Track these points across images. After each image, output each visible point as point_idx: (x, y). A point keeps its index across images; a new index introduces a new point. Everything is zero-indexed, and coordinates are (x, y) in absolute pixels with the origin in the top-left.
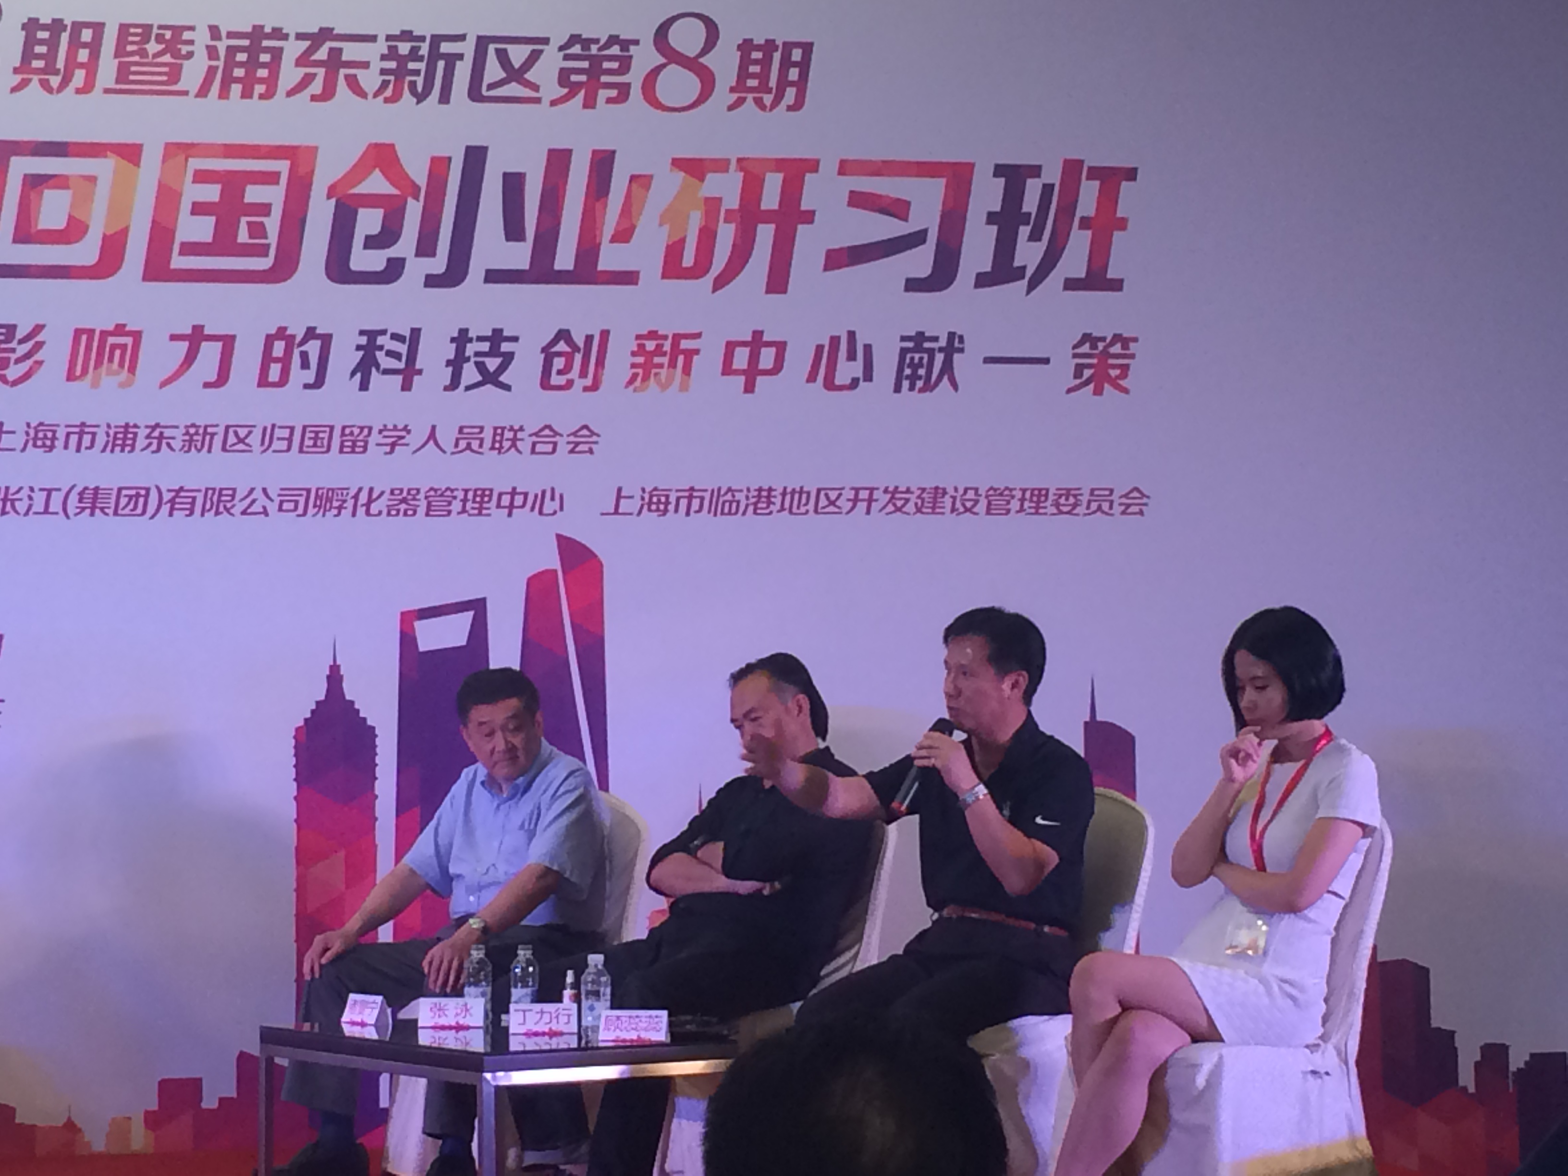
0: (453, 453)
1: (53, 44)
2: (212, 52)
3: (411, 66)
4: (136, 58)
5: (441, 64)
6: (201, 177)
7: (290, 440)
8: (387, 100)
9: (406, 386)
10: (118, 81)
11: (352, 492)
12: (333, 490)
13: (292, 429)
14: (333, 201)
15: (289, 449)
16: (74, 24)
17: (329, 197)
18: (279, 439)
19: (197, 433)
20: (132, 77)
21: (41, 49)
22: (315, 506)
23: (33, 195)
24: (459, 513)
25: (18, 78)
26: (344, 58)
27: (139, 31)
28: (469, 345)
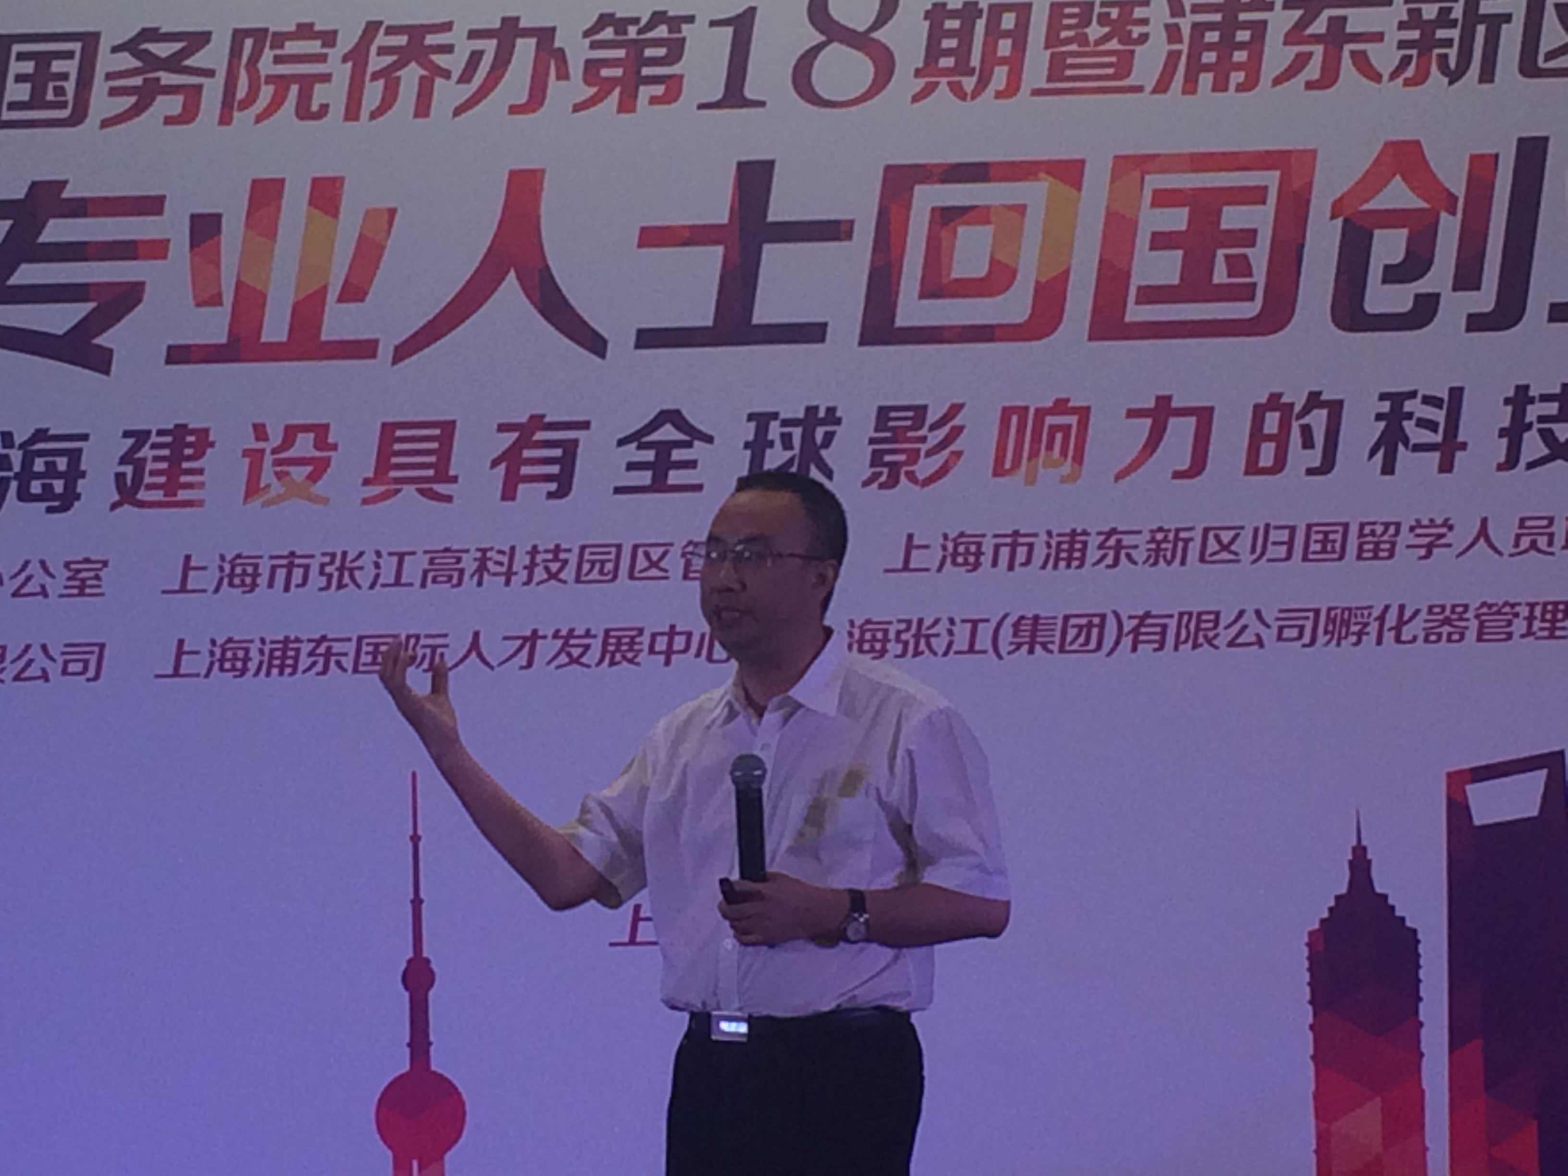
0: (1512, 555)
1: (965, 35)
2: (1174, 34)
3: (1441, 34)
4: (1074, 47)
5: (1481, 29)
6: (1162, 199)
7: (1290, 544)
8: (1407, 83)
9: (1446, 466)
10: (1050, 79)
11: (1376, 613)
12: (1350, 609)
13: (1292, 530)
14: (1339, 222)
15: (1288, 557)
16: (991, 7)
17: (1333, 217)
18: (1275, 543)
19: (1165, 540)
20: (1069, 72)
21: (950, 43)
22: (1326, 632)
23: (944, 234)
24: (1523, 636)
25: (921, 82)
26: (1349, 29)
27: (1076, 10)
28: (1529, 408)
